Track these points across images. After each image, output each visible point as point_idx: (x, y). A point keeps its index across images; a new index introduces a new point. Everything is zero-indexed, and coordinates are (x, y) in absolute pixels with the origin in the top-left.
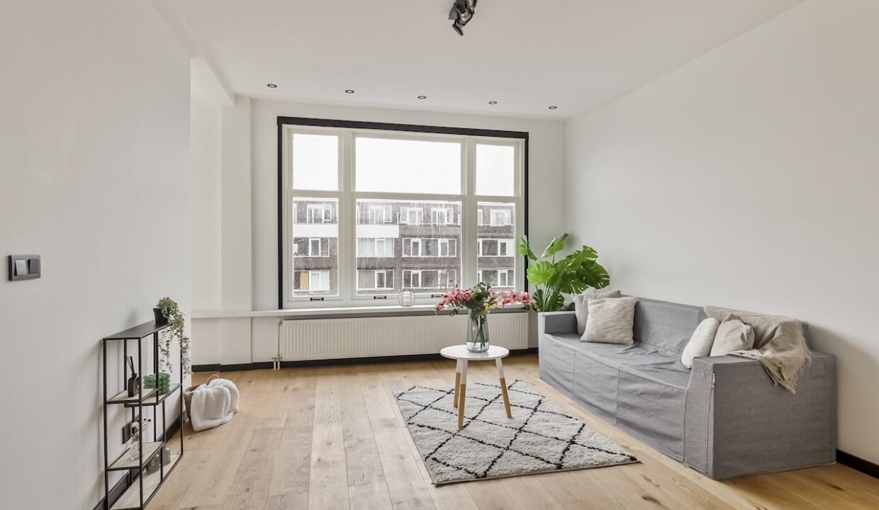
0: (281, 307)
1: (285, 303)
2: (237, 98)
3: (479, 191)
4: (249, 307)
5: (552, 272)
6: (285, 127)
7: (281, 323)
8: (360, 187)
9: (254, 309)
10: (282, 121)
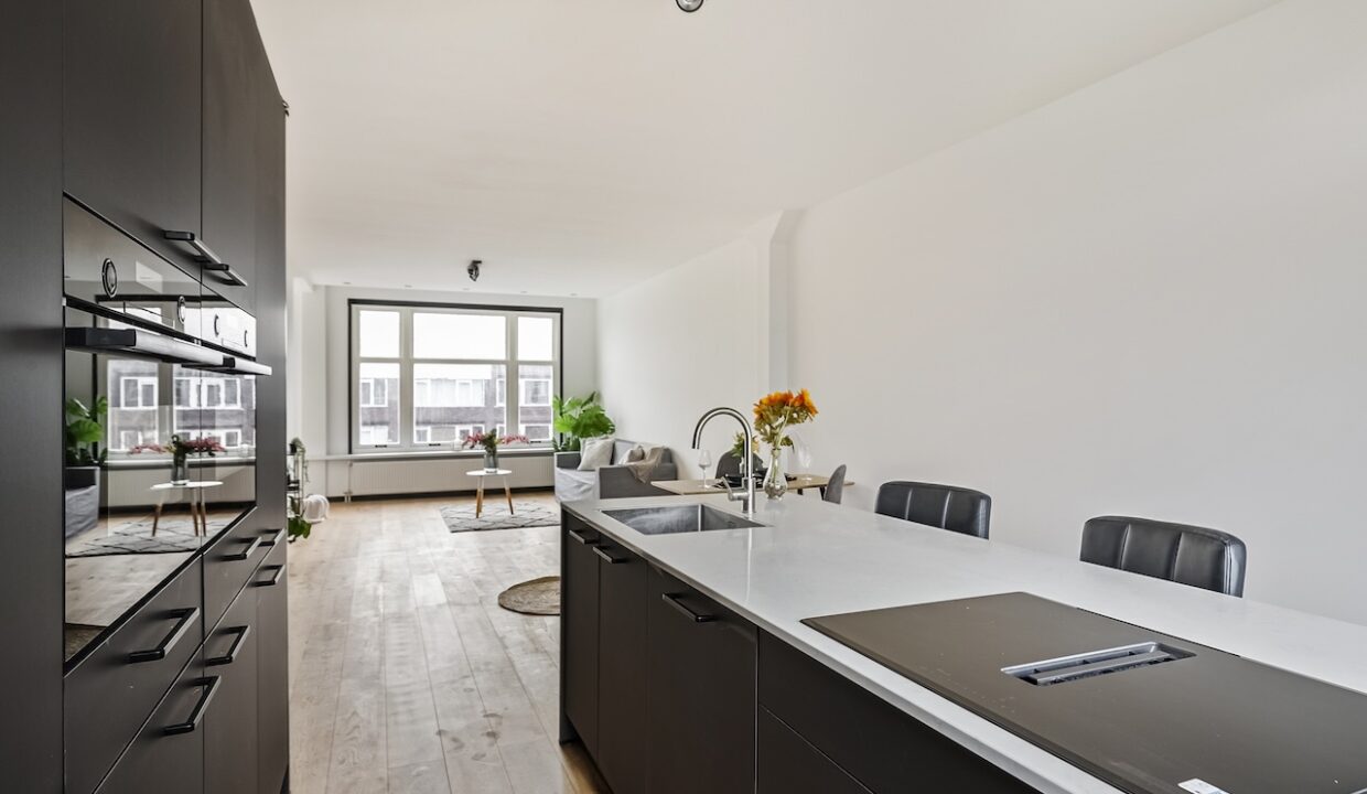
0: (350, 452)
1: (354, 449)
2: (315, 287)
3: (521, 357)
4: (324, 452)
5: (574, 422)
6: (354, 306)
7: (351, 465)
8: (416, 355)
9: (328, 453)
10: (352, 302)
